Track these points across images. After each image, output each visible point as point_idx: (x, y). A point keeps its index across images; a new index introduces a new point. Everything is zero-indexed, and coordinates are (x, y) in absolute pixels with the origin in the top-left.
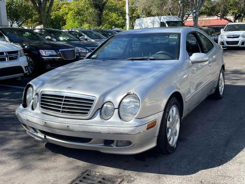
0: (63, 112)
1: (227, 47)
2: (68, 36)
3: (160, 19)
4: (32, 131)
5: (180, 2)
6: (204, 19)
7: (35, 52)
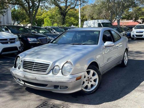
0: (34, 70)
1: (136, 38)
2: (44, 30)
3: (98, 21)
4: (18, 80)
5: (110, 12)
6: (125, 21)
7: (25, 39)
